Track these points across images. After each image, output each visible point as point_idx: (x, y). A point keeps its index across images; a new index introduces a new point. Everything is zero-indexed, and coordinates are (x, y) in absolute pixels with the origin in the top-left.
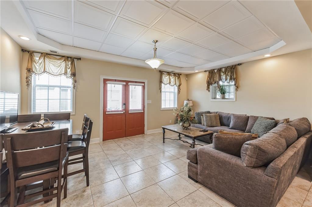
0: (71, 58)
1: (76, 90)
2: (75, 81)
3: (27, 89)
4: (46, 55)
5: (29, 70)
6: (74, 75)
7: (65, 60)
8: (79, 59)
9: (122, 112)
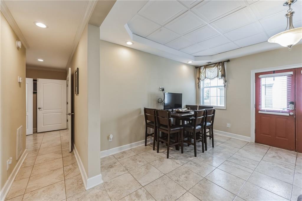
0: (221, 62)
1: (227, 89)
2: (226, 81)
3: (199, 90)
4: (206, 66)
5: (199, 79)
6: (223, 75)
7: (217, 66)
8: (228, 61)
9: (288, 114)
